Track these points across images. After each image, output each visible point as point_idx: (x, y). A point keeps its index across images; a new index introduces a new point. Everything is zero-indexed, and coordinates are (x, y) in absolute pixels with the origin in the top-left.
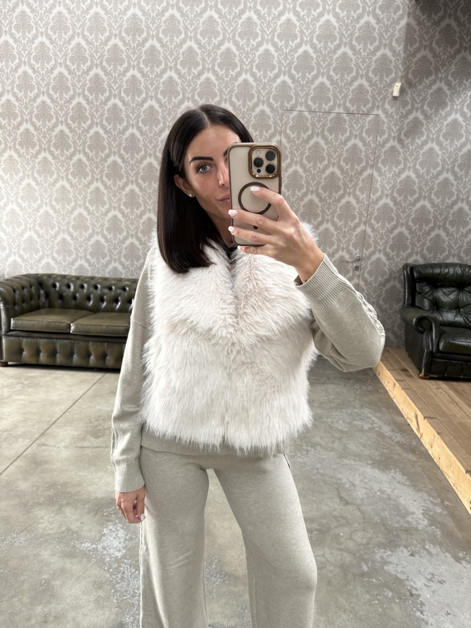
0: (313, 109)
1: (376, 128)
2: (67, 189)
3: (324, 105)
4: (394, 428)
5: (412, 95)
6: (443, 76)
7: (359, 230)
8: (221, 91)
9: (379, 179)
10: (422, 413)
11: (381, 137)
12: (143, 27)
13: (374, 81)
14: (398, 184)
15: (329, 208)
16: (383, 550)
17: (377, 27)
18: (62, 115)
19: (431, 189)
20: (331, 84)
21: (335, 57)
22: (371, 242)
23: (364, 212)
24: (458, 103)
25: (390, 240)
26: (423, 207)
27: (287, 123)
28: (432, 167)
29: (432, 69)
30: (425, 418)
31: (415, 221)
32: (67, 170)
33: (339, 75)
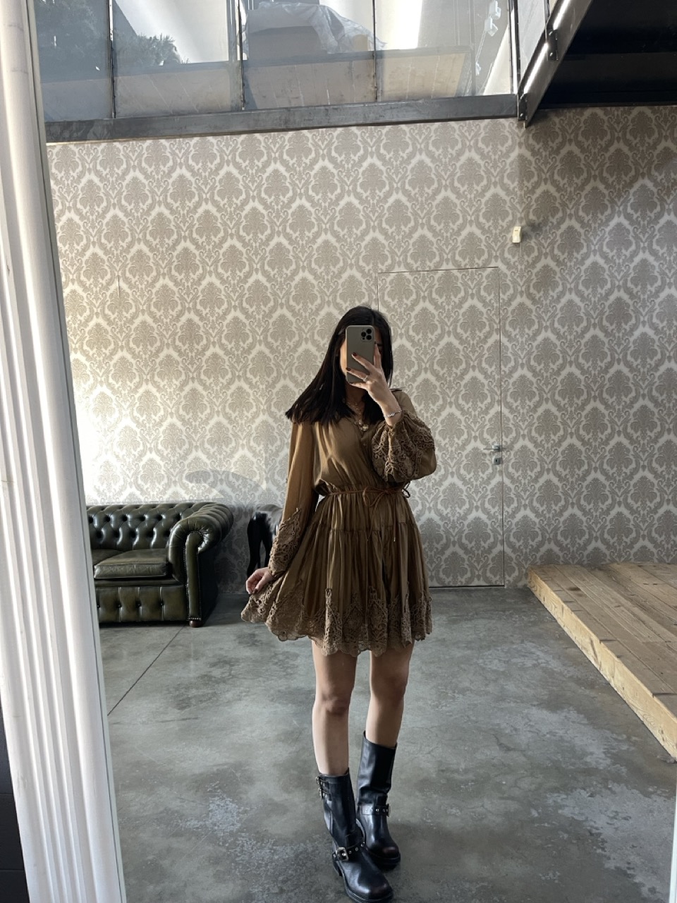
0: (414, 268)
1: (497, 283)
2: (108, 397)
3: (428, 263)
4: (566, 662)
5: (536, 238)
6: (573, 212)
7: (492, 412)
8: (296, 257)
9: (509, 345)
10: (597, 636)
11: (504, 294)
12: (193, 190)
13: (486, 227)
14: (534, 349)
15: (450, 388)
16: (556, 795)
17: (482, 163)
18: (97, 305)
19: (578, 351)
20: (433, 236)
21: (435, 203)
22: (511, 426)
23: (496, 389)
24: (595, 243)
25: (535, 420)
26: (571, 374)
27: (383, 289)
28: (574, 323)
29: (557, 205)
30: (601, 641)
31: (563, 394)
32: (107, 372)
33: (442, 225)
